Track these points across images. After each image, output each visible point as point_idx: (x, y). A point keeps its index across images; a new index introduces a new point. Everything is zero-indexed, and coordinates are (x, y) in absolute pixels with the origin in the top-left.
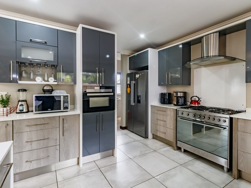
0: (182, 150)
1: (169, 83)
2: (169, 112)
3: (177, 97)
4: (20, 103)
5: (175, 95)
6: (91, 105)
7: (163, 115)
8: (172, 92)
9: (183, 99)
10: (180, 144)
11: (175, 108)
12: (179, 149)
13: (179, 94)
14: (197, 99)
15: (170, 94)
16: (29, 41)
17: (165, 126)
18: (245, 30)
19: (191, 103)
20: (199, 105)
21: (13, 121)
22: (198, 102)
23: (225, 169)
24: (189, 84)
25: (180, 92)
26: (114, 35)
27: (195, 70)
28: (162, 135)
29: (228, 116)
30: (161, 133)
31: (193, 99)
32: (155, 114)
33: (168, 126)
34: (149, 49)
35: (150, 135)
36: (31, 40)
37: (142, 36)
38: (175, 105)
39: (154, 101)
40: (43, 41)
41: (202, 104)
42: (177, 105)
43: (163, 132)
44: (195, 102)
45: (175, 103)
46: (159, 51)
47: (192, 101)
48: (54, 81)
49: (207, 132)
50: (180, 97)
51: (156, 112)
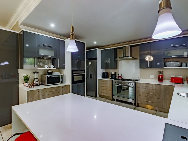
0: (115, 100)
1: (107, 67)
2: (108, 82)
3: (112, 75)
4: (35, 80)
5: (111, 73)
6: (75, 80)
7: (105, 84)
8: (108, 72)
9: (114, 75)
10: (114, 97)
11: (112, 80)
12: (114, 100)
13: (112, 73)
14: (121, 75)
15: (107, 73)
16: (43, 45)
17: (106, 90)
18: (139, 46)
19: (118, 77)
20: (122, 78)
21: (41, 89)
22: (121, 77)
23: (133, 104)
24: (117, 68)
25: (113, 72)
26: (84, 43)
27: (119, 61)
28: (105, 95)
29: (134, 82)
30: (104, 94)
31: (119, 75)
32: (101, 84)
33: (108, 89)
34: (97, 49)
35: (98, 96)
36: (44, 45)
37: (95, 43)
38: (110, 78)
39: (99, 77)
40: (50, 45)
41: (123, 78)
42: (112, 78)
43: (105, 93)
44: (120, 77)
45: (111, 78)
46: (101, 50)
47: (119, 76)
48: (54, 67)
49: (124, 92)
50: (113, 74)
51: (102, 82)
